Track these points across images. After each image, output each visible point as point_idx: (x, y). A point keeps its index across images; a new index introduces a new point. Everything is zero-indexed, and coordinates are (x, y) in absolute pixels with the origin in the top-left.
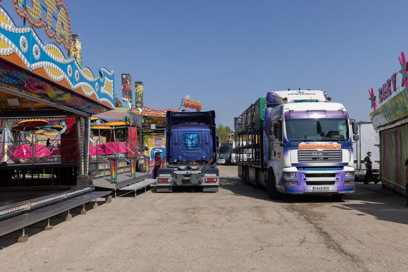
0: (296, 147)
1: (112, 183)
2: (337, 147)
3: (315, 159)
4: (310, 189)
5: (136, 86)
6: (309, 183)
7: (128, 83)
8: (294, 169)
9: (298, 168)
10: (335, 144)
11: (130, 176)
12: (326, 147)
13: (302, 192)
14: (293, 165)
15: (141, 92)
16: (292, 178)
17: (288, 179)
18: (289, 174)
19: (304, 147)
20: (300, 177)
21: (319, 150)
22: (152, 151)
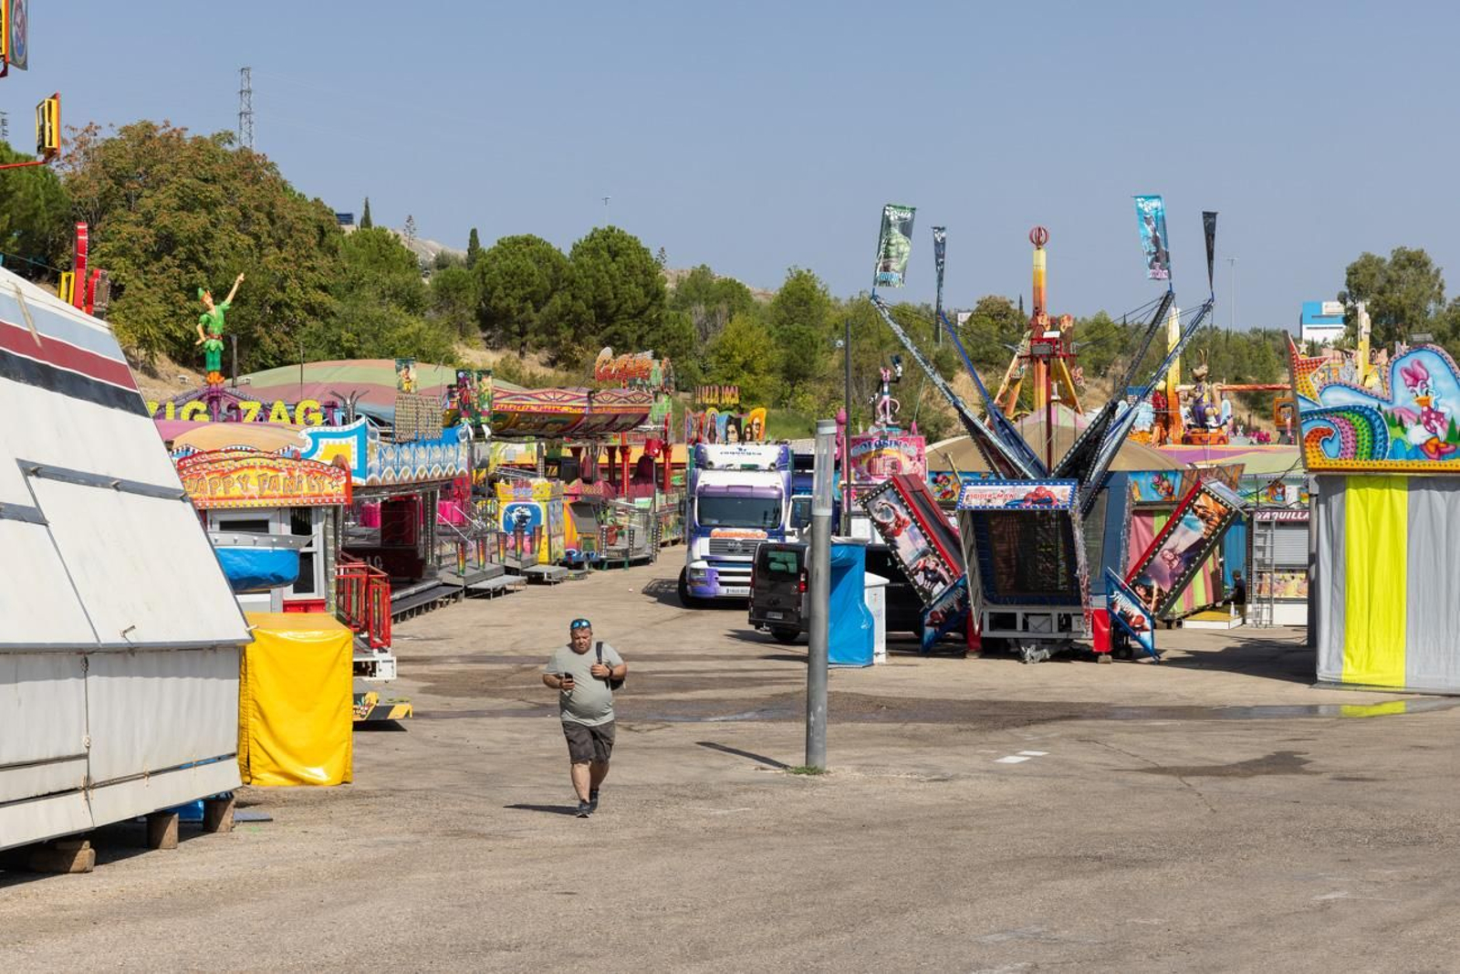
0: (707, 534)
1: (459, 576)
2: (762, 536)
3: (731, 551)
4: (724, 591)
5: (479, 380)
6: (723, 584)
7: (469, 386)
8: (703, 565)
9: (709, 562)
10: (760, 532)
11: (476, 569)
12: (747, 535)
13: (712, 596)
14: (703, 558)
15: (490, 392)
16: (702, 575)
17: (695, 577)
18: (697, 571)
19: (718, 535)
20: (711, 575)
21: (737, 539)
22: (505, 514)
